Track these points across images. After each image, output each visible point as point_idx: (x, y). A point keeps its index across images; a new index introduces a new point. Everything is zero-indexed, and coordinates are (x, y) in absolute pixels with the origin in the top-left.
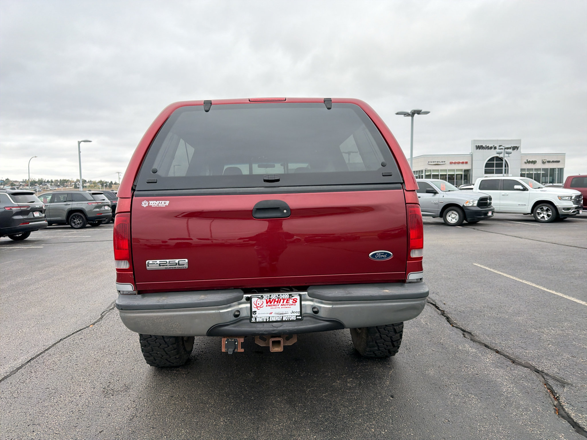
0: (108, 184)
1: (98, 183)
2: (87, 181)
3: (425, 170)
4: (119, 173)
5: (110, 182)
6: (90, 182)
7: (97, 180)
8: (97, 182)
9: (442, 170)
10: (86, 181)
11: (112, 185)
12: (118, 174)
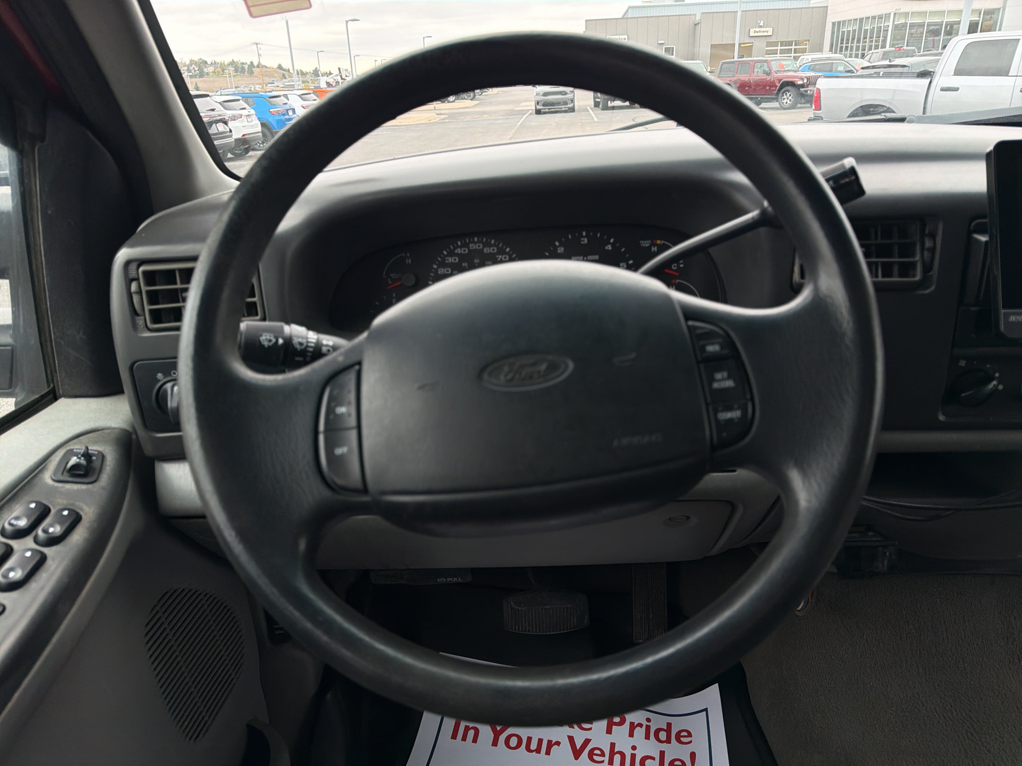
0: (246, 67)
1: (228, 65)
2: (209, 63)
3: (895, 14)
4: (257, 44)
5: (249, 63)
6: (214, 64)
7: (227, 60)
8: (226, 63)
9: (933, 13)
10: (206, 62)
11: (253, 69)
12: (255, 46)
